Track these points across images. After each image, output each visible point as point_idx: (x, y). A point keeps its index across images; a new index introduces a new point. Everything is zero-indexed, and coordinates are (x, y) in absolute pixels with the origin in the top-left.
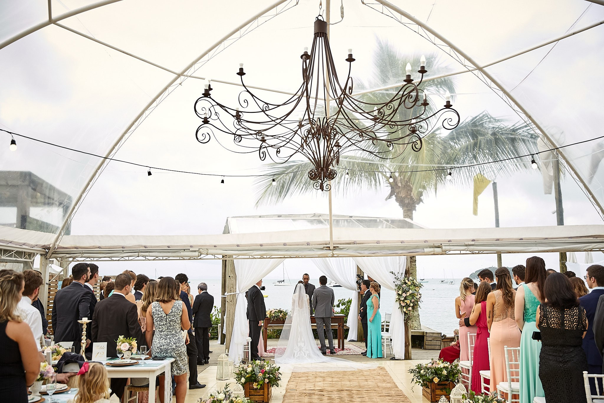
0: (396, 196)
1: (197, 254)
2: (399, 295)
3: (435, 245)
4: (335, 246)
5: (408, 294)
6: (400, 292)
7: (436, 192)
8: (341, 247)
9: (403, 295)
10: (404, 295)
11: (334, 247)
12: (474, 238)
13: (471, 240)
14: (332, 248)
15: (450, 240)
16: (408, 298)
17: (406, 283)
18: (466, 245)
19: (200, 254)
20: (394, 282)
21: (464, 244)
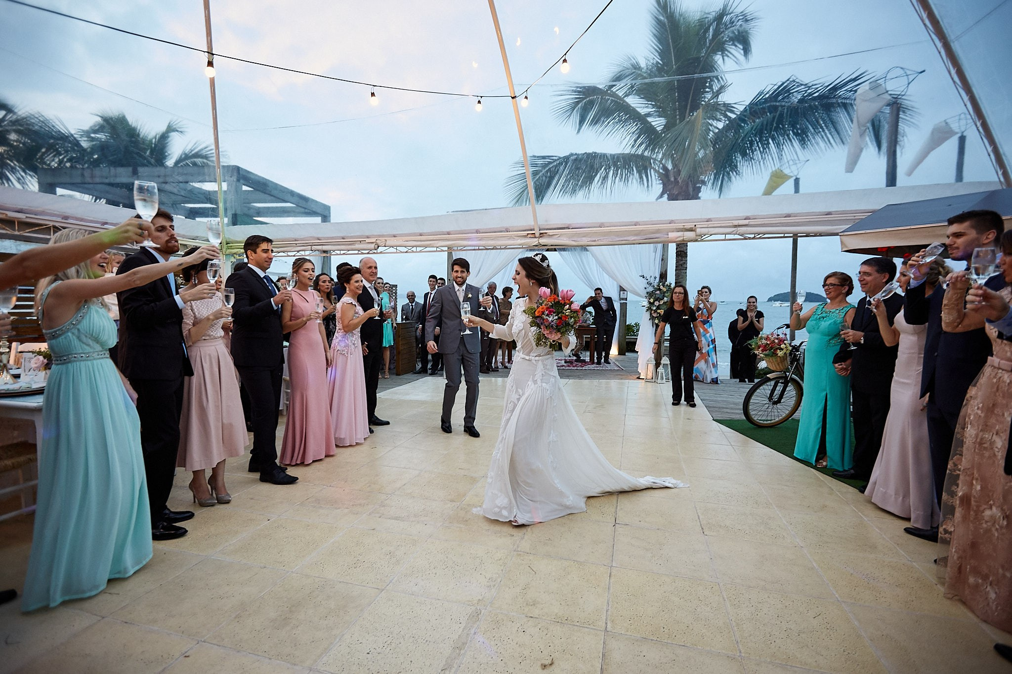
0: (668, 195)
1: (372, 246)
2: (650, 303)
3: (685, 227)
4: (542, 232)
5: (662, 303)
6: (652, 300)
7: (720, 195)
8: (550, 234)
9: (655, 304)
10: (657, 303)
11: (541, 234)
12: (749, 214)
13: (744, 218)
14: (537, 235)
15: (710, 219)
16: (661, 307)
17: (660, 289)
18: (735, 226)
19: (376, 246)
20: (645, 288)
21: (731, 224)
